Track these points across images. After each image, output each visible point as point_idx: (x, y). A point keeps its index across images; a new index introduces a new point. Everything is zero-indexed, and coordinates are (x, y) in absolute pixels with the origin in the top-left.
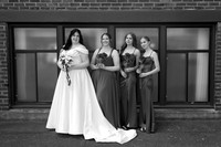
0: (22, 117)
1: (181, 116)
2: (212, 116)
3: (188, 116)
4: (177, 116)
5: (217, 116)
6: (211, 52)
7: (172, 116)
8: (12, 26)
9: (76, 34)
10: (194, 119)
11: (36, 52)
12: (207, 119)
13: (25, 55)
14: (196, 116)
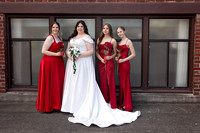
0: (18, 99)
1: (162, 100)
2: (190, 100)
3: (169, 100)
4: (158, 100)
5: (195, 100)
6: (190, 41)
7: (154, 100)
8: (9, 17)
9: (80, 25)
10: (173, 103)
11: (30, 40)
12: (186, 103)
13: (20, 43)
14: (175, 100)
